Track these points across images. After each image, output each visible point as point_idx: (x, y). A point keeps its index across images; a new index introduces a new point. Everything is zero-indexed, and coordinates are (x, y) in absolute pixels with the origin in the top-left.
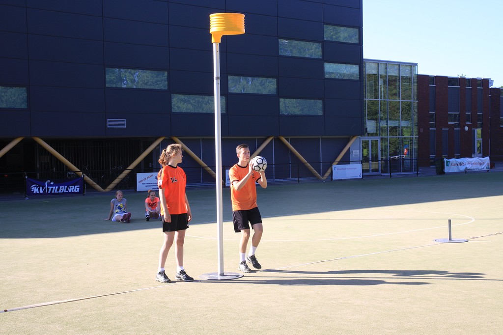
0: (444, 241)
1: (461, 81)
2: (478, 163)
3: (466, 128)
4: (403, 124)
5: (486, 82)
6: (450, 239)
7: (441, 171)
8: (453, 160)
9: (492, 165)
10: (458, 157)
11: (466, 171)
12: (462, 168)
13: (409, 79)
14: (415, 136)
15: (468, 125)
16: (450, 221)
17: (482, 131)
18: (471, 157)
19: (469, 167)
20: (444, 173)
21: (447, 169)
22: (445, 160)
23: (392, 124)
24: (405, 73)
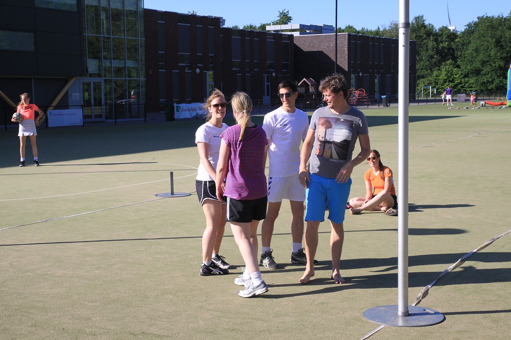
0: (165, 196)
1: (192, 19)
3: (198, 71)
4: (130, 64)
5: (218, 21)
6: (172, 193)
7: (171, 117)
8: (183, 106)
10: (190, 102)
11: (197, 118)
12: (194, 114)
13: (134, 13)
14: (143, 79)
15: (199, 68)
16: (172, 173)
17: (214, 74)
18: (202, 102)
19: (200, 113)
20: (174, 119)
21: (177, 115)
22: (175, 105)
23: (116, 64)
24: (129, 6)
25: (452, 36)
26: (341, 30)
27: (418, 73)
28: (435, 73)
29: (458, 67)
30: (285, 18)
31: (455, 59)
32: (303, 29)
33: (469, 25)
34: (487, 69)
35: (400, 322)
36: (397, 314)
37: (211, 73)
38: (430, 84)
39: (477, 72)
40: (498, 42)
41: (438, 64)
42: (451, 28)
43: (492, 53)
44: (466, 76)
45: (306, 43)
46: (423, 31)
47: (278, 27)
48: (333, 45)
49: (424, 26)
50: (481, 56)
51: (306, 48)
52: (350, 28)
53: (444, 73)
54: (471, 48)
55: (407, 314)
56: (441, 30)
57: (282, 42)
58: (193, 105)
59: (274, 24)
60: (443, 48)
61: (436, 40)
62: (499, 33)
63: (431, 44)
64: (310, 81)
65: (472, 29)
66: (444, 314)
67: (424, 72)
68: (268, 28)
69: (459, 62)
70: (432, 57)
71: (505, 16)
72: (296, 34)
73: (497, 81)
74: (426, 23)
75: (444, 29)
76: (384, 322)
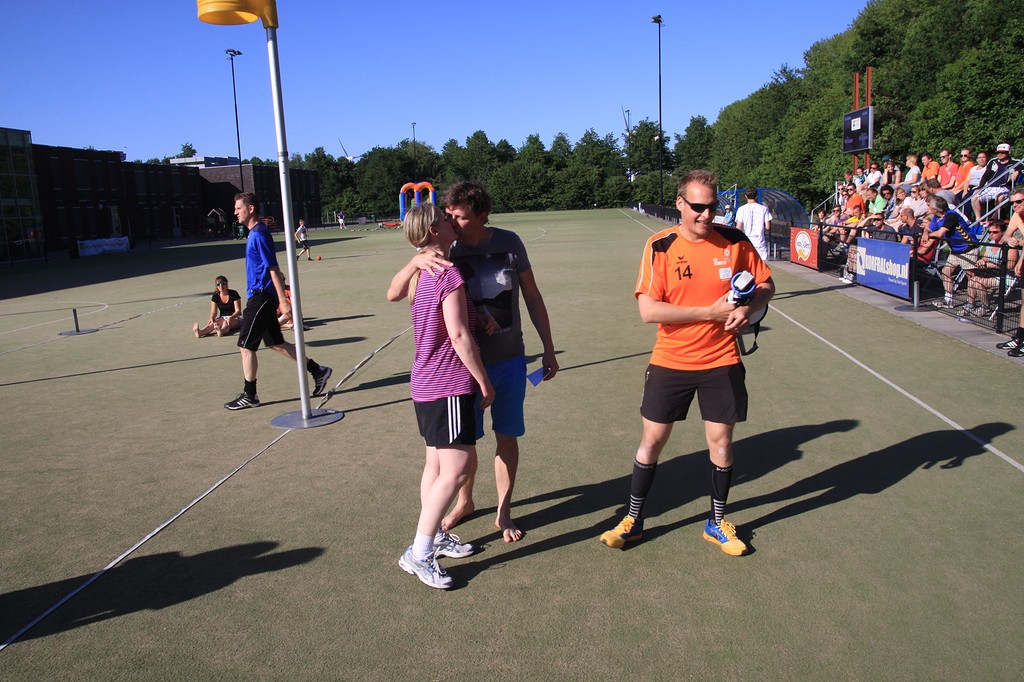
0: (71, 333)
1: (90, 154)
2: (117, 243)
3: (101, 206)
4: (23, 202)
5: (118, 156)
6: (78, 330)
7: (75, 255)
8: (88, 242)
9: (132, 245)
10: (95, 239)
11: (104, 253)
12: (100, 250)
13: (21, 150)
14: (39, 218)
15: (102, 203)
16: (75, 311)
17: (119, 209)
18: (109, 237)
19: (107, 248)
20: (78, 257)
21: (81, 253)
22: (78, 242)
24: (14, 142)
25: (350, 165)
26: (246, 162)
27: (323, 200)
28: (338, 199)
29: (358, 193)
30: (189, 152)
31: (354, 186)
32: (208, 161)
33: (364, 156)
34: (382, 194)
35: (306, 425)
36: (302, 418)
37: (116, 208)
38: (333, 210)
39: (375, 197)
40: (390, 170)
41: (340, 191)
42: (350, 158)
43: (386, 180)
44: (365, 201)
45: (214, 175)
46: (323, 162)
47: (182, 161)
48: (238, 176)
49: (324, 156)
50: (376, 184)
51: (213, 180)
52: (255, 160)
53: (345, 199)
54: (367, 176)
55: (310, 417)
56: (339, 160)
57: (187, 174)
58: (98, 241)
59: (178, 157)
60: (343, 176)
61: (336, 170)
62: (389, 162)
63: (332, 173)
64: (220, 212)
65: (367, 159)
66: (343, 412)
67: (328, 199)
68: (172, 161)
69: (358, 189)
70: (333, 185)
71: (394, 148)
72: (201, 167)
73: (392, 205)
74: (326, 154)
75: (343, 159)
76: (290, 426)
